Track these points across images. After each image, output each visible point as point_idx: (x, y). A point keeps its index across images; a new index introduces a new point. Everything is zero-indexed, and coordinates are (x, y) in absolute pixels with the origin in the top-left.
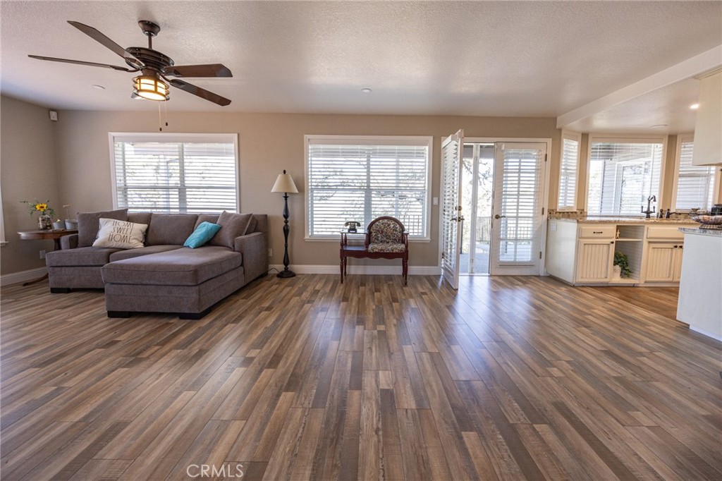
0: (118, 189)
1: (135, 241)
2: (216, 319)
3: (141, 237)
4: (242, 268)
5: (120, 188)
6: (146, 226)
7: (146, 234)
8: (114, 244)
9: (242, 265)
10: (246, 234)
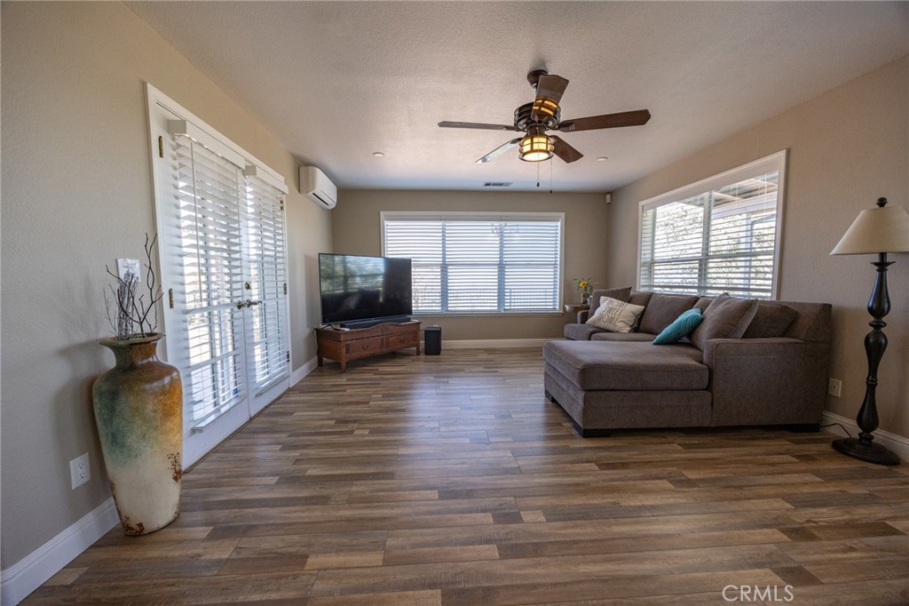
0: (644, 264)
1: (621, 324)
2: (591, 448)
3: (631, 320)
4: (708, 394)
5: (645, 263)
6: (643, 307)
7: (640, 317)
8: (602, 324)
9: (709, 388)
10: (743, 337)
